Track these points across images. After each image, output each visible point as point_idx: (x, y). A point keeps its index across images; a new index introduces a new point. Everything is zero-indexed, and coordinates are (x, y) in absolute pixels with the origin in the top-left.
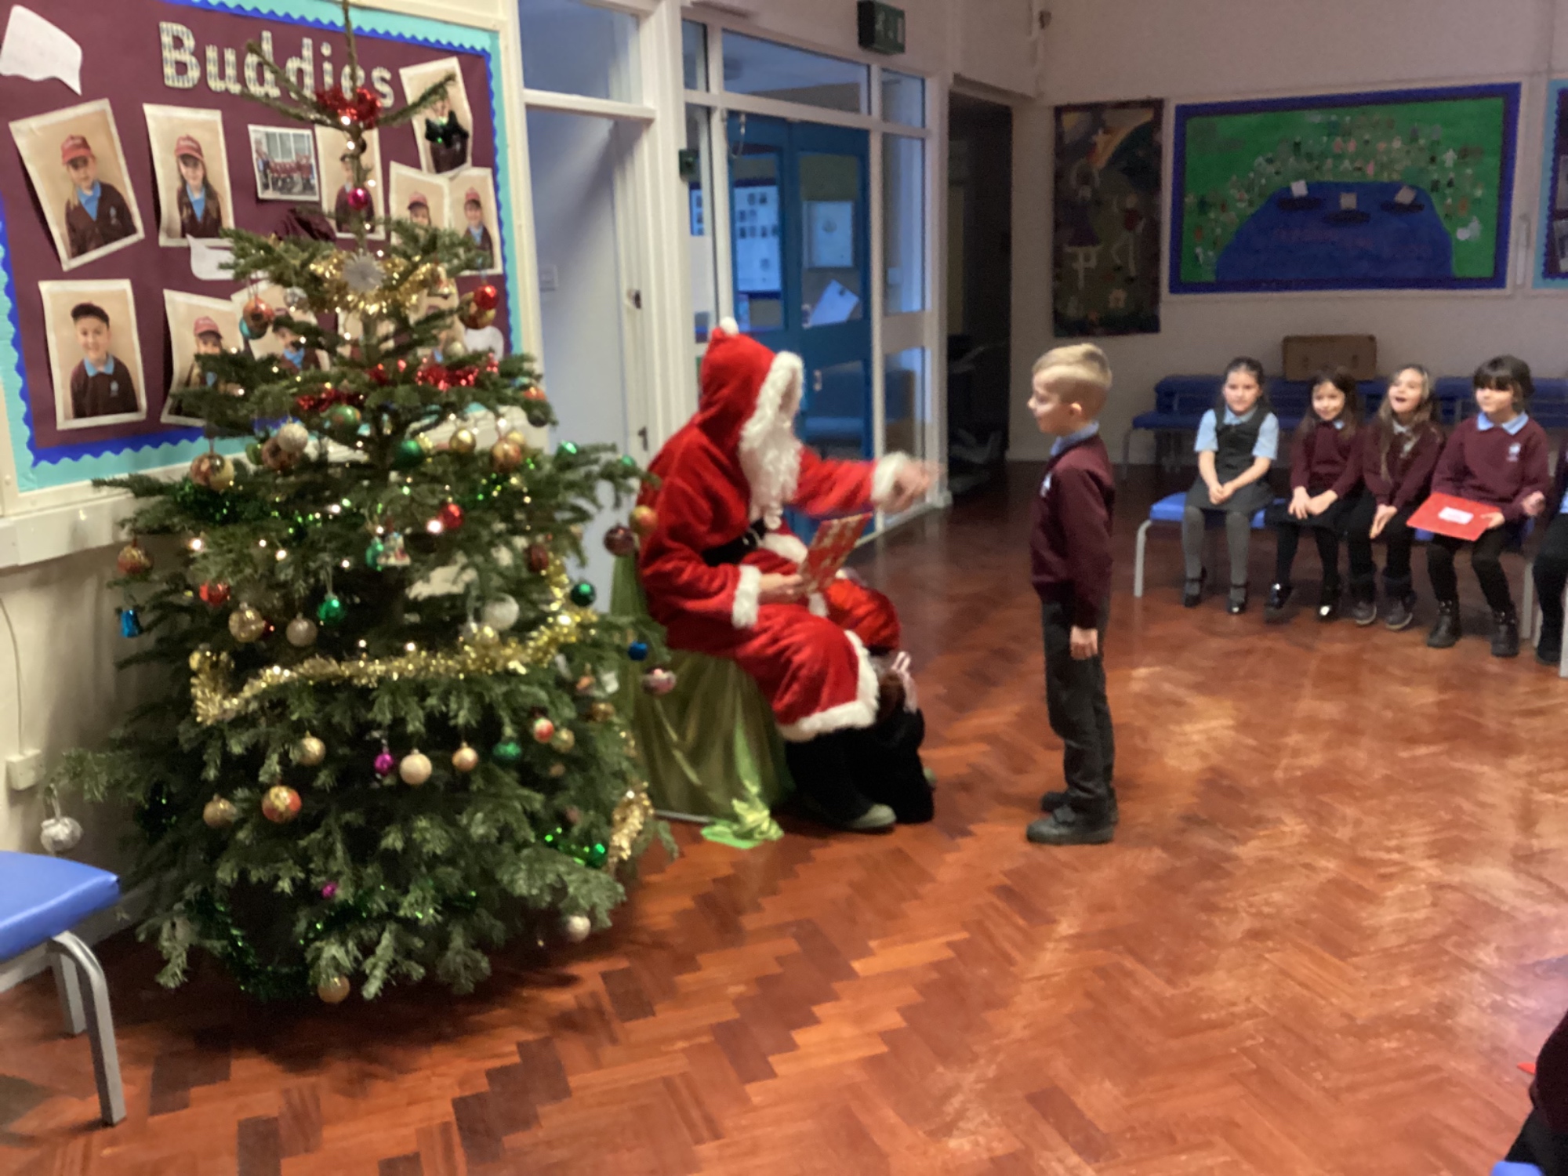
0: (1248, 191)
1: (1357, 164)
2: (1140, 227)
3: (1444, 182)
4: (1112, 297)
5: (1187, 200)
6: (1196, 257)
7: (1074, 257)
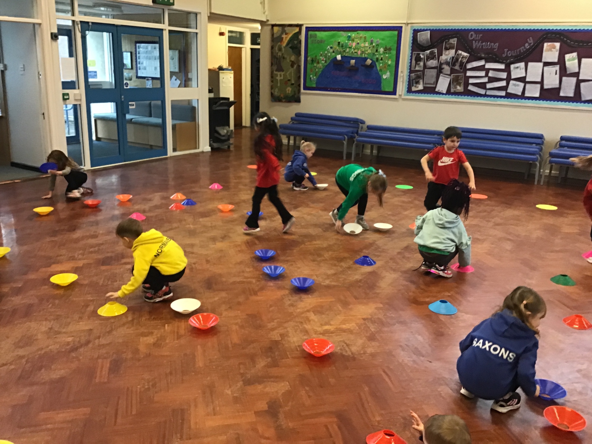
0: (326, 57)
1: (356, 51)
2: (295, 66)
3: (380, 59)
4: (287, 89)
5: (308, 59)
6: (311, 78)
7: (277, 75)
